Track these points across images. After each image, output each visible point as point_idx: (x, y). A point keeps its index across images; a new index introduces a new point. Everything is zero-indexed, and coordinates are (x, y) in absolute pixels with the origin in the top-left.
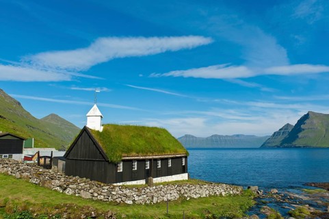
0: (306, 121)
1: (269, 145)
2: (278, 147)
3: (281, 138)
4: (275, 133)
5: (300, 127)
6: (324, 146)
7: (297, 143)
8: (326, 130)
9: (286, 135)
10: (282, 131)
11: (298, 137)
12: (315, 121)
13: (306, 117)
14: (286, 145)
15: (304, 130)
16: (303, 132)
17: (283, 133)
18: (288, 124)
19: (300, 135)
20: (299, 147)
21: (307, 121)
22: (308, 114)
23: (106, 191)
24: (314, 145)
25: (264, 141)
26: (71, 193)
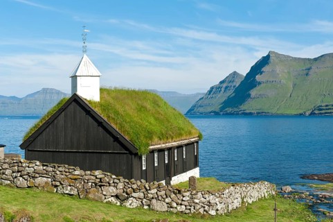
0: (263, 69)
1: (201, 110)
2: (216, 114)
3: (222, 97)
4: (212, 88)
5: (254, 80)
6: (288, 112)
7: (248, 106)
8: (295, 85)
9: (230, 93)
10: (224, 85)
11: (249, 95)
12: (278, 69)
13: (265, 61)
14: (229, 110)
15: (260, 83)
16: (258, 88)
17: (226, 88)
18: (235, 73)
19: (253, 93)
20: (250, 114)
21: (266, 69)
22: (268, 56)
23: (188, 198)
24: (274, 111)
25: (193, 103)
26: (135, 205)
